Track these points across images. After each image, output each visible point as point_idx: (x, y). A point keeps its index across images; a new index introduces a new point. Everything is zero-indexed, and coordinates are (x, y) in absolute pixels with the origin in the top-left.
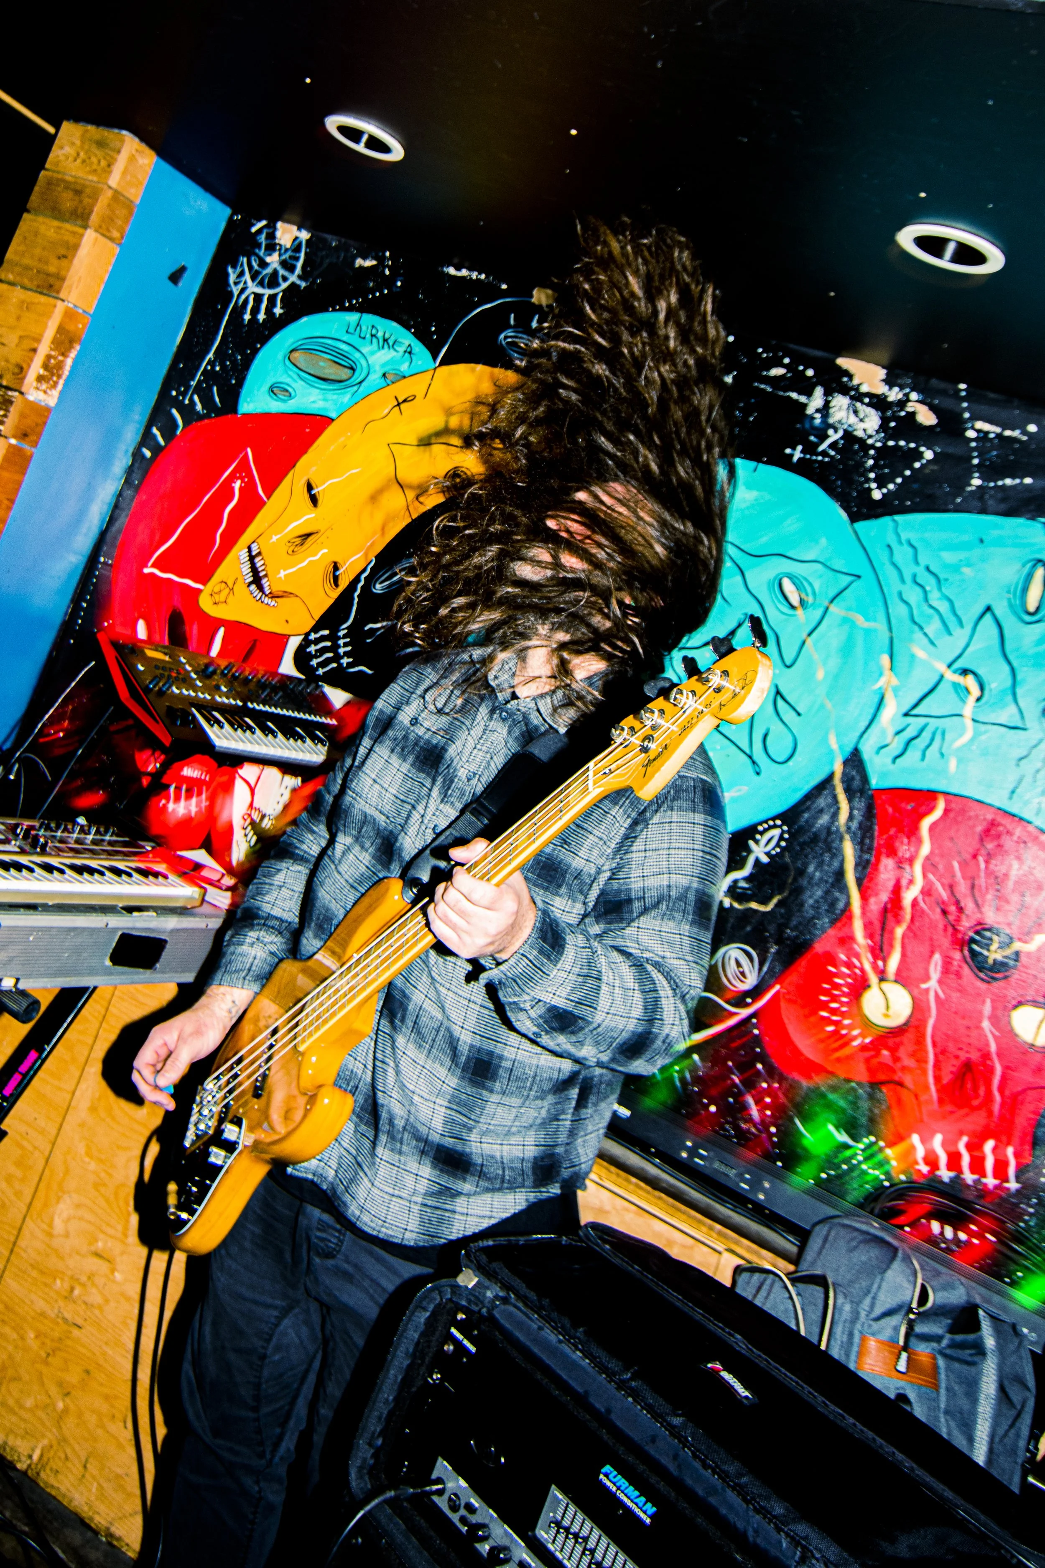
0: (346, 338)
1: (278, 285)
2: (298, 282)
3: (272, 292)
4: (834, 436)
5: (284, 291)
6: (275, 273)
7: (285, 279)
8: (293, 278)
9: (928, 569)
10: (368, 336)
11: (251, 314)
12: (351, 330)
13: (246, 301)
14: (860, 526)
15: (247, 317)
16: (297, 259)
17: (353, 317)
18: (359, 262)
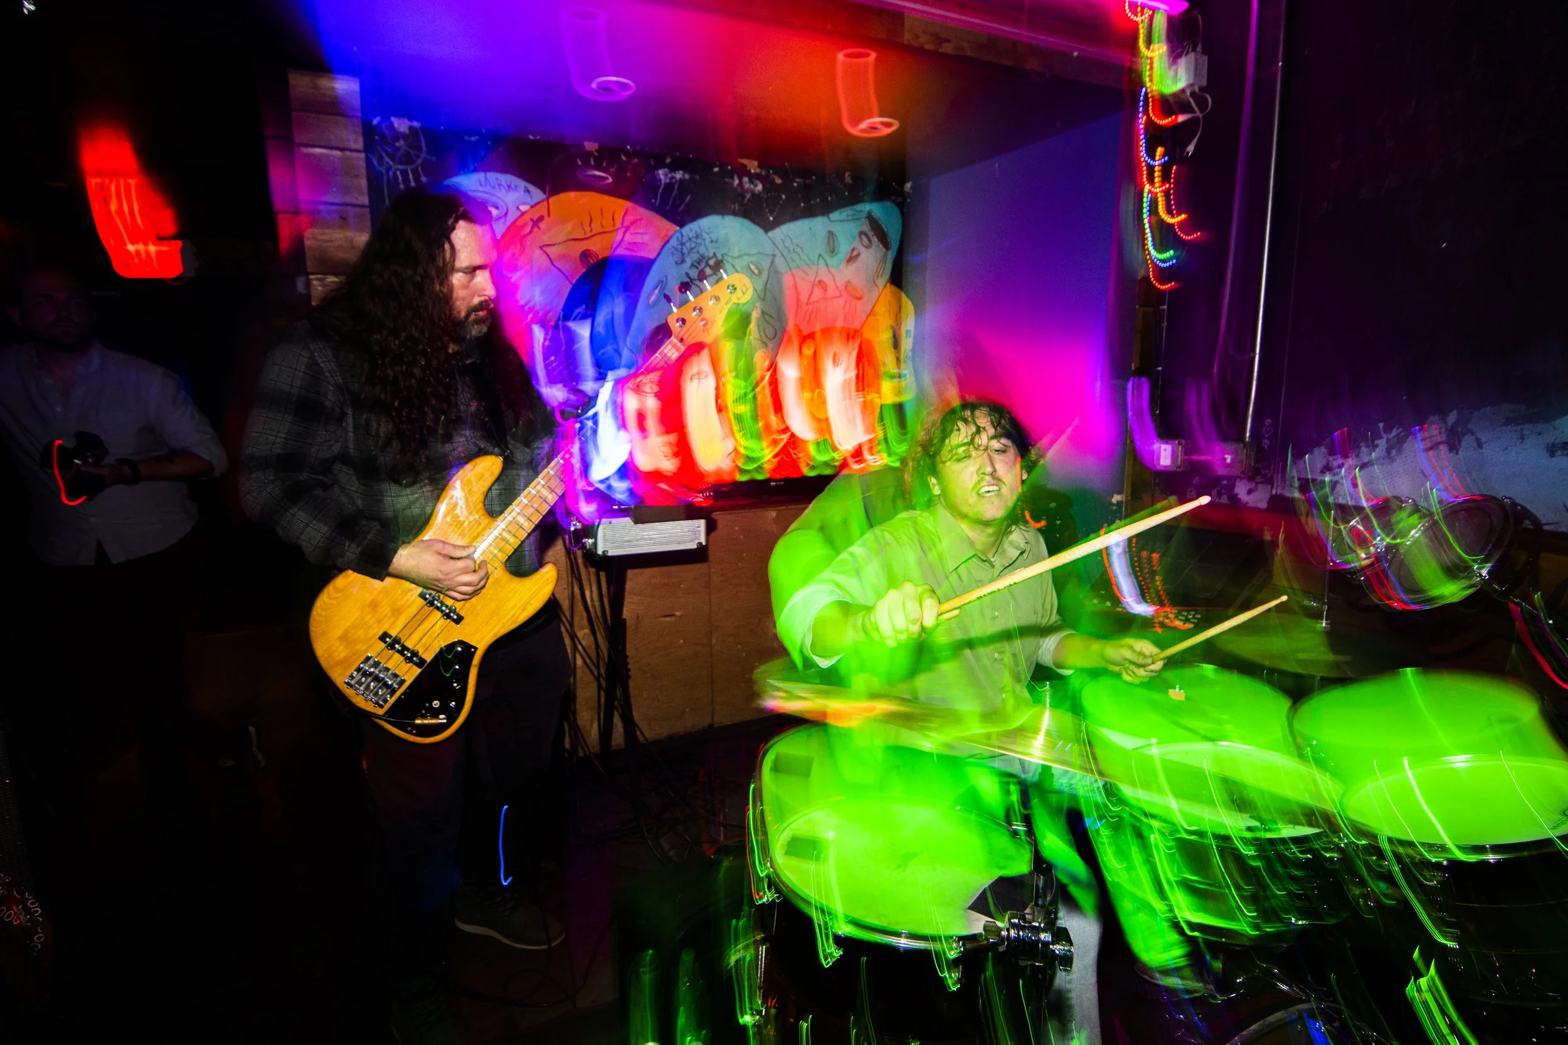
0: (481, 189)
1: (413, 162)
2: (429, 157)
3: (412, 166)
4: (748, 196)
5: (421, 165)
6: (407, 153)
7: (418, 157)
8: (423, 155)
9: (797, 245)
10: (497, 186)
11: (404, 183)
12: (483, 183)
13: (395, 174)
14: (771, 234)
15: (402, 186)
16: (420, 141)
17: (480, 176)
18: (466, 138)
